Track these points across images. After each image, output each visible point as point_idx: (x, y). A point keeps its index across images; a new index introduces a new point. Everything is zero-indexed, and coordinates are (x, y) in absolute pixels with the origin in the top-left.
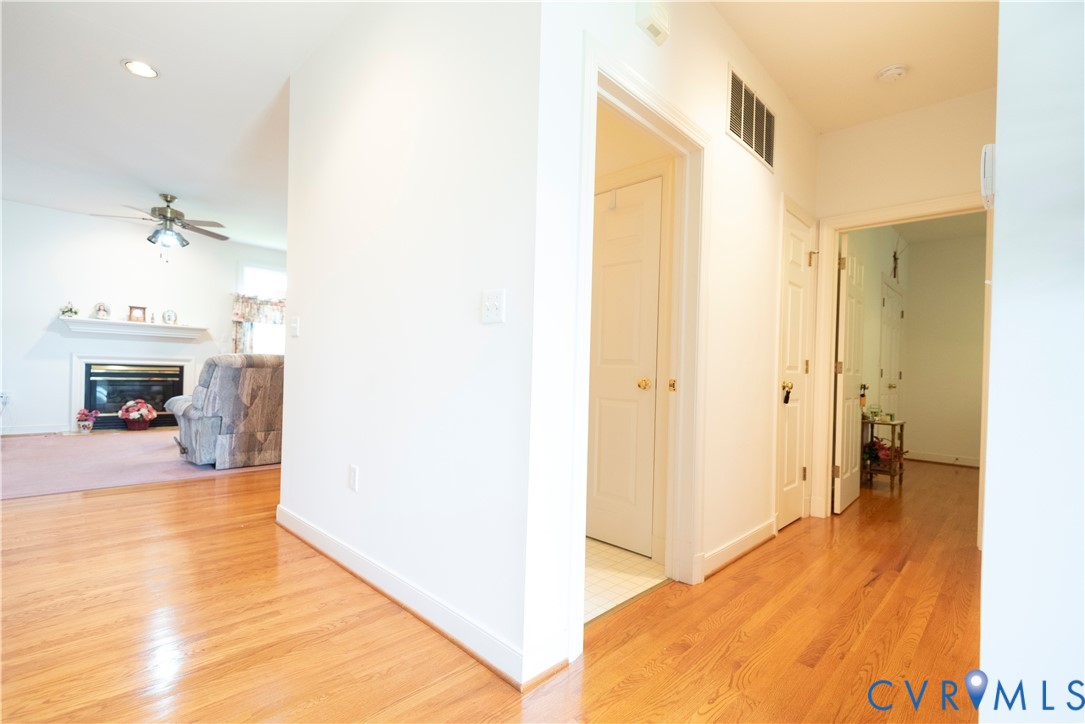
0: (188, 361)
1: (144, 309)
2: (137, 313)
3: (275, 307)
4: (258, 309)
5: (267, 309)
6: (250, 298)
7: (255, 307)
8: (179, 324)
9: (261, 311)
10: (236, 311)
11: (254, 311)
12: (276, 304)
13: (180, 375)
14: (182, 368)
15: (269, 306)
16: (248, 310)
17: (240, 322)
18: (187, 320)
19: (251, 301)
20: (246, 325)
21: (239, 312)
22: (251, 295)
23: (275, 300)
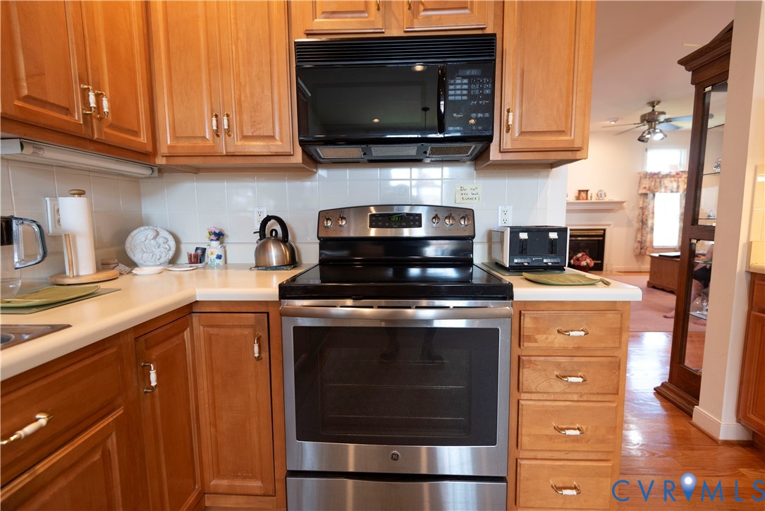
0: (609, 225)
1: (587, 191)
2: (583, 195)
3: (673, 179)
4: (660, 182)
5: (666, 182)
6: (655, 174)
7: (658, 180)
8: (607, 199)
9: (662, 184)
10: (644, 186)
11: (658, 184)
12: (674, 176)
13: (603, 236)
14: (604, 230)
15: (668, 179)
16: (653, 183)
17: (646, 194)
18: (611, 197)
19: (656, 176)
20: (651, 196)
21: (647, 186)
22: (656, 172)
23: (674, 173)
